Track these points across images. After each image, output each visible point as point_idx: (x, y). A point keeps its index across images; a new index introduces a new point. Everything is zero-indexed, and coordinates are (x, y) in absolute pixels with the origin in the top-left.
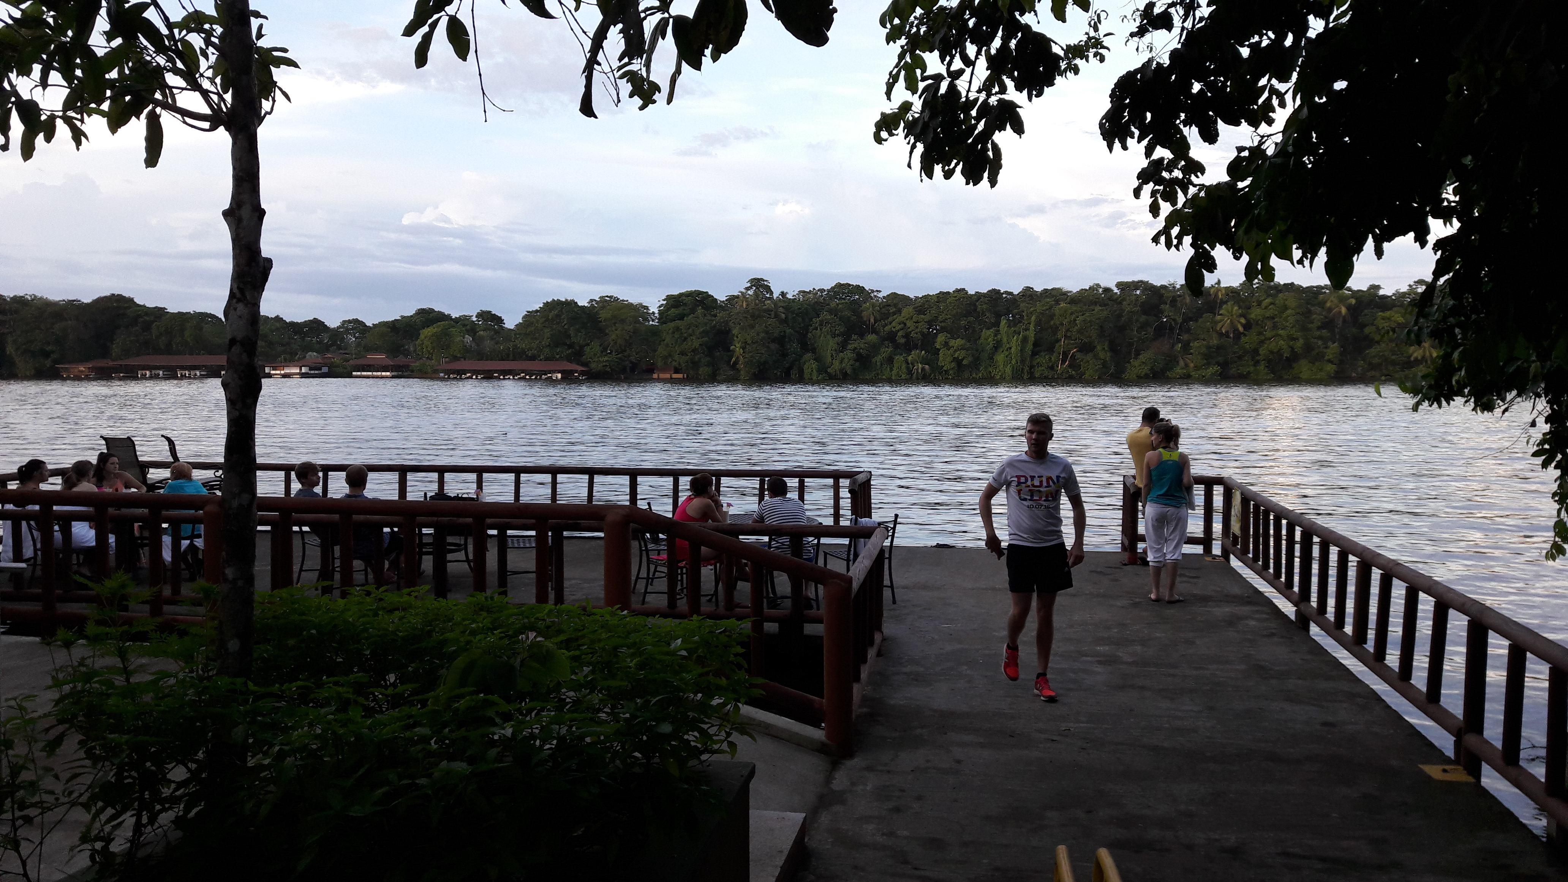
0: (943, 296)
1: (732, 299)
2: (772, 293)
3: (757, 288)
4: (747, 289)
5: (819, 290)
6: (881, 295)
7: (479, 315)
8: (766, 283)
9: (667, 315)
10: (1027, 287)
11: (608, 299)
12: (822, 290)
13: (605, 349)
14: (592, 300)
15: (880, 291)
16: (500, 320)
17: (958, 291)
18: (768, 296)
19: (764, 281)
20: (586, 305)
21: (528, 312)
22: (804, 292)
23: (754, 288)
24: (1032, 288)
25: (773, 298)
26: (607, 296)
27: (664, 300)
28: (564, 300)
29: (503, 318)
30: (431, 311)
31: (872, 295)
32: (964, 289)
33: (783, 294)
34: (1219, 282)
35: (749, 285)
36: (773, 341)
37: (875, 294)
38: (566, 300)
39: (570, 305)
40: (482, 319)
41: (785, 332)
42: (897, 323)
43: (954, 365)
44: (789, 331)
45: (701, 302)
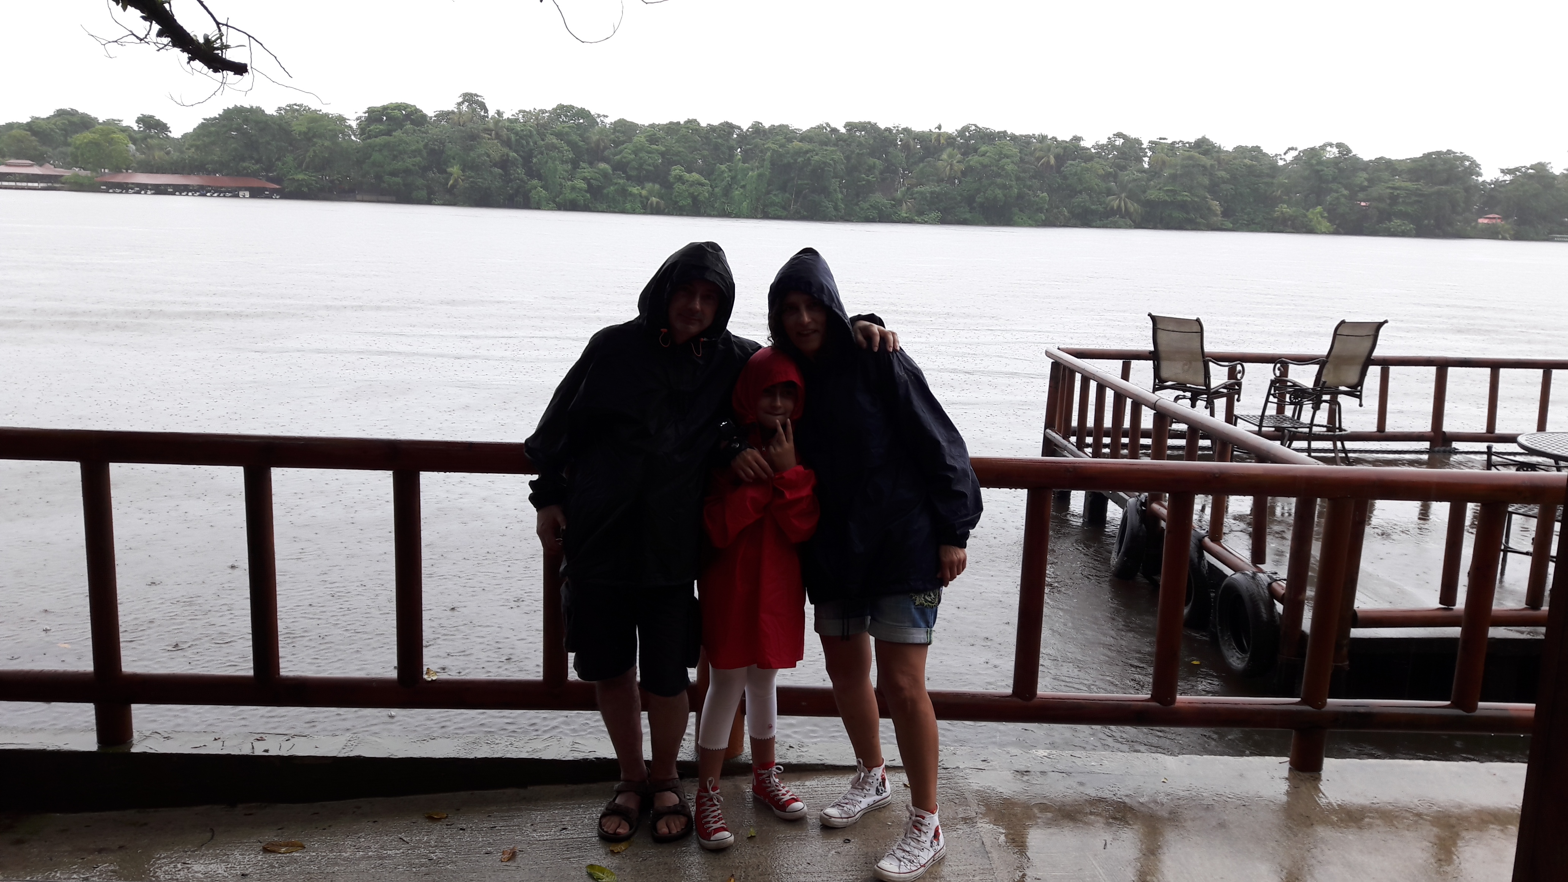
0: (675, 126)
1: (443, 115)
2: (486, 111)
3: (470, 105)
4: (459, 104)
5: (540, 111)
6: (608, 121)
7: (140, 120)
8: (480, 99)
9: (370, 131)
10: (756, 123)
11: (298, 108)
12: (543, 111)
13: (300, 165)
15: (607, 117)
16: (163, 127)
17: (689, 122)
18: (482, 113)
19: (478, 96)
20: (275, 114)
21: (205, 119)
22: (524, 111)
23: (467, 104)
25: (488, 116)
26: (295, 105)
27: (364, 113)
28: (249, 107)
29: (168, 126)
30: (73, 113)
31: (598, 120)
32: (695, 121)
33: (499, 113)
35: (461, 100)
36: (495, 165)
37: (602, 118)
38: (252, 107)
39: (256, 112)
40: (143, 125)
41: (507, 155)
42: (627, 153)
43: (689, 201)
44: (513, 154)
45: (408, 116)
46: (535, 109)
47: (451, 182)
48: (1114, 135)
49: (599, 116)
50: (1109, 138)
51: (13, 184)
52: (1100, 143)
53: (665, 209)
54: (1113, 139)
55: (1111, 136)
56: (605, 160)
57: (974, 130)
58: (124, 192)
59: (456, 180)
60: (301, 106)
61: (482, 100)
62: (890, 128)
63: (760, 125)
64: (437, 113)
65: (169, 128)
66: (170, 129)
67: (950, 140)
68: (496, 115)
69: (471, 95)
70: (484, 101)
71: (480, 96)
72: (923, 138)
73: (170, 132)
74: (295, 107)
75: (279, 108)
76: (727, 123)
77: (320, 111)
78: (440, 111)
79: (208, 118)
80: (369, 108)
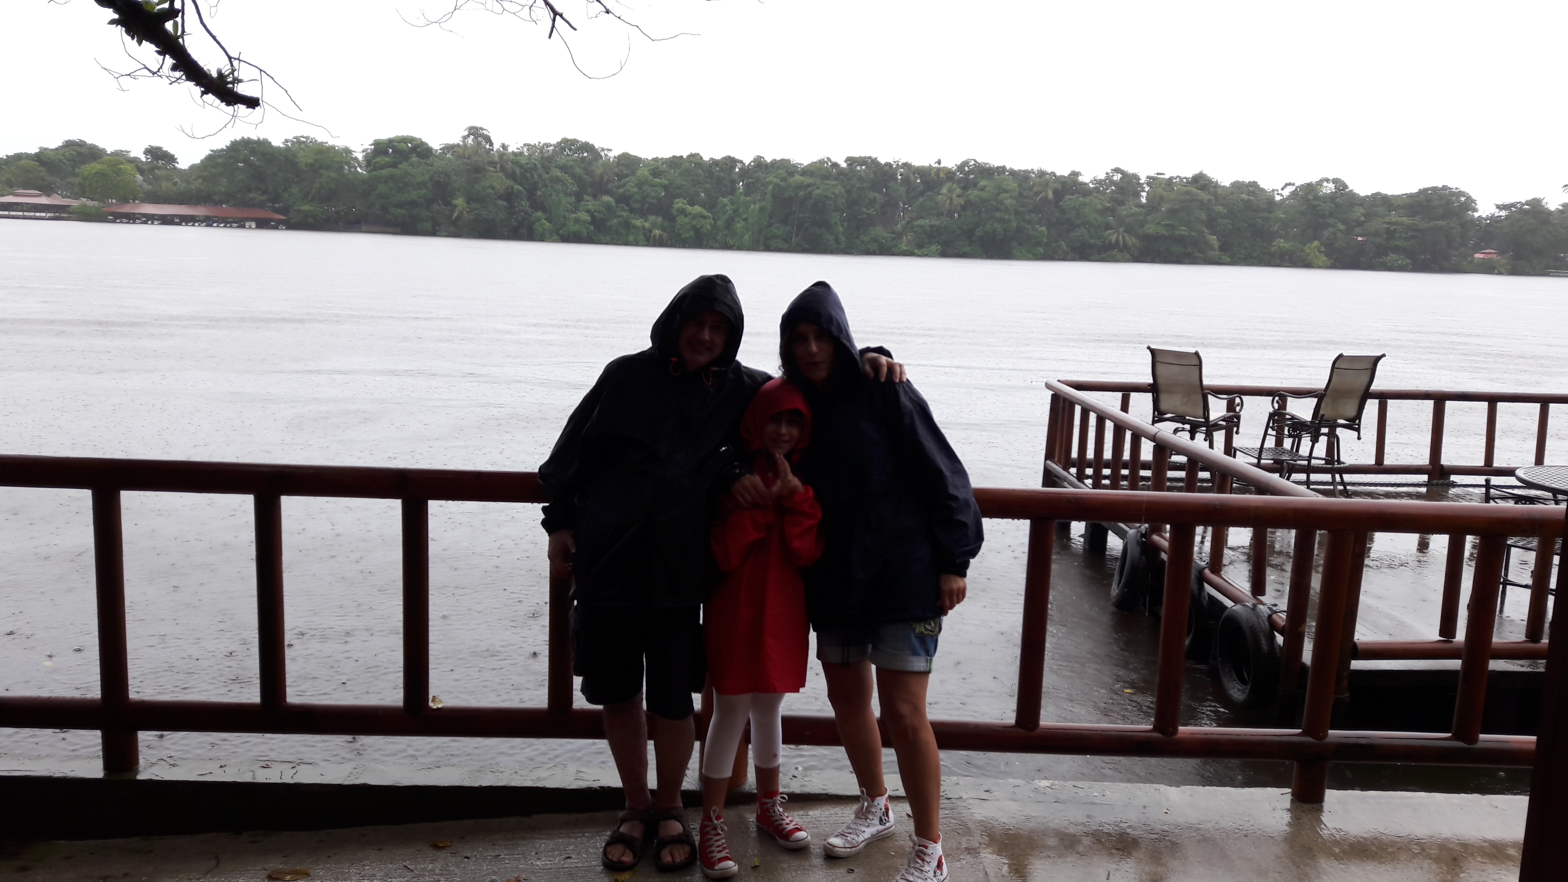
0: (677, 160)
1: (448, 148)
2: (491, 144)
3: (476, 138)
4: (465, 138)
5: (544, 144)
6: (611, 155)
7: (146, 152)
8: (485, 132)
9: (375, 163)
11: (304, 140)
12: (548, 145)
13: (306, 197)
16: (170, 159)
17: (692, 156)
18: (488, 147)
19: (483, 129)
20: (282, 146)
21: (212, 151)
22: (529, 145)
23: (473, 137)
25: (493, 150)
27: (371, 145)
29: (176, 157)
30: (81, 144)
31: (602, 154)
32: (698, 155)
33: (504, 146)
35: (466, 133)
36: (500, 197)
37: (606, 152)
38: (258, 139)
39: (263, 144)
40: (151, 156)
41: (512, 188)
42: (631, 186)
43: (692, 233)
44: (517, 187)
45: (414, 149)
46: (539, 143)
47: (456, 214)
48: (1112, 170)
49: (603, 150)
50: (1107, 174)
51: (21, 213)
52: (1098, 178)
53: (667, 242)
54: (1111, 174)
55: (1109, 171)
56: (609, 193)
57: (973, 165)
58: (131, 222)
59: (461, 213)
60: (307, 138)
61: (488, 134)
62: (890, 163)
63: (762, 159)
64: (442, 146)
65: (176, 159)
66: (178, 160)
67: (949, 174)
68: (501, 149)
69: (477, 129)
70: (490, 135)
71: (485, 130)
72: (923, 172)
73: (178, 163)
74: (302, 139)
75: (286, 140)
76: (729, 157)
77: (327, 143)
78: (445, 144)
79: (215, 149)
80: (375, 141)
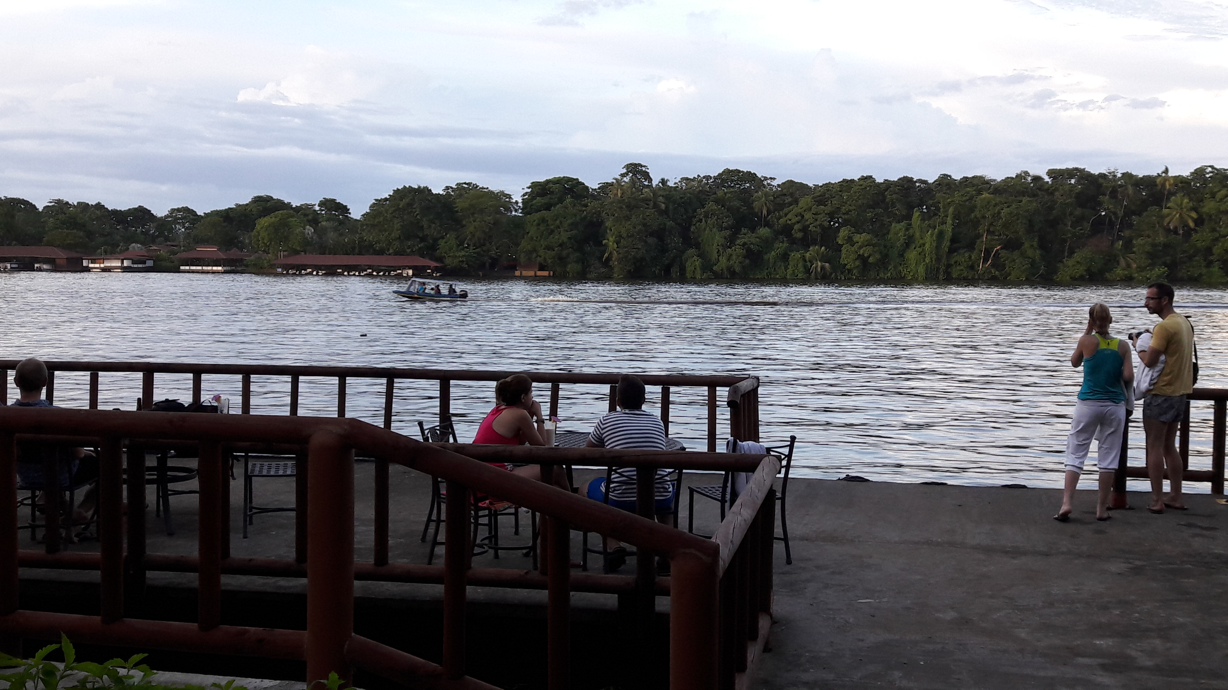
0: (847, 184)
1: (605, 187)
2: (650, 180)
3: (634, 175)
4: (623, 175)
5: (704, 177)
6: (775, 183)
7: (321, 204)
8: (644, 169)
9: (532, 205)
10: (944, 175)
11: (466, 186)
12: (708, 178)
13: (462, 243)
14: (447, 188)
15: (774, 179)
16: (344, 209)
17: (864, 179)
18: (646, 183)
19: (642, 166)
20: (441, 192)
21: (376, 200)
22: (687, 179)
23: (631, 175)
24: (950, 176)
25: (652, 186)
26: (465, 183)
27: (529, 188)
28: (416, 187)
29: (348, 207)
30: (268, 199)
31: (765, 183)
32: (871, 177)
33: (663, 182)
34: (1166, 171)
35: (625, 171)
36: (651, 235)
37: (769, 181)
38: (419, 187)
39: (424, 192)
40: (326, 208)
43: (857, 263)
44: (670, 224)
45: (570, 190)
46: (699, 176)
47: (606, 255)
49: (766, 178)
53: (831, 274)
56: (767, 225)
59: (611, 253)
60: (469, 184)
62: (1105, 175)
63: (949, 178)
64: (601, 185)
65: (349, 210)
67: (1181, 183)
68: (660, 184)
69: (636, 165)
70: (648, 171)
71: (644, 166)
72: (1148, 182)
73: (350, 213)
74: (464, 185)
77: (487, 188)
78: (604, 183)
79: (379, 199)
80: (532, 183)
